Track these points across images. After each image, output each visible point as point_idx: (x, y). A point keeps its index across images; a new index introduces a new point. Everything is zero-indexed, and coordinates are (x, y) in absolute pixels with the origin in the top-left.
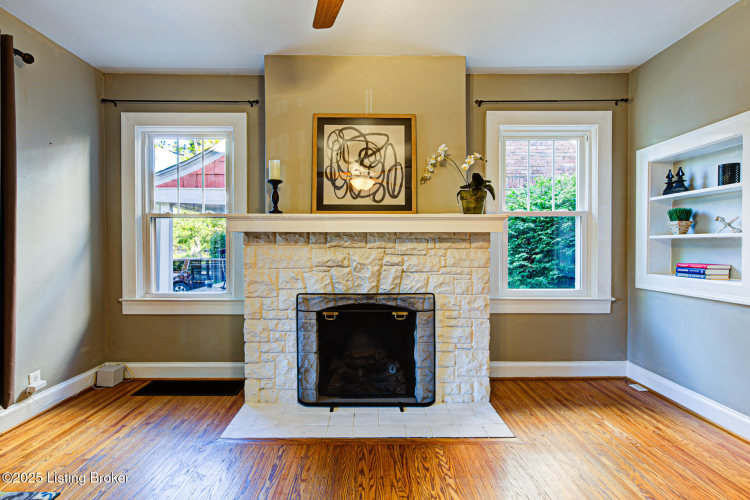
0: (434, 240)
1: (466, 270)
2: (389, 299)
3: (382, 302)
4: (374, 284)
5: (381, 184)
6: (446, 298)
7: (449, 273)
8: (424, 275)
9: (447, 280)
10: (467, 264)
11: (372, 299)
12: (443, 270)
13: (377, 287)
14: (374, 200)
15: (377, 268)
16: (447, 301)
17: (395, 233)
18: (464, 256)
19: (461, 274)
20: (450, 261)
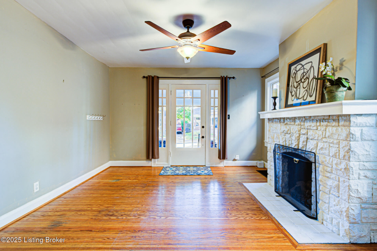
0: (320, 121)
1: (335, 141)
2: (302, 153)
3: (300, 154)
4: (296, 143)
5: (307, 90)
6: (324, 157)
7: (326, 142)
8: (315, 142)
9: (325, 146)
10: (336, 137)
11: (296, 151)
12: (324, 140)
13: (298, 145)
14: (304, 100)
15: (298, 135)
16: (324, 160)
17: (305, 117)
18: (334, 132)
19: (333, 143)
20: (328, 134)
